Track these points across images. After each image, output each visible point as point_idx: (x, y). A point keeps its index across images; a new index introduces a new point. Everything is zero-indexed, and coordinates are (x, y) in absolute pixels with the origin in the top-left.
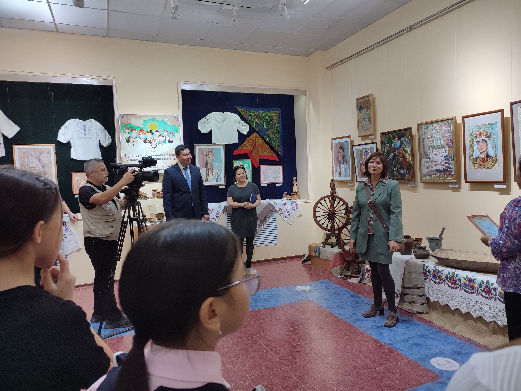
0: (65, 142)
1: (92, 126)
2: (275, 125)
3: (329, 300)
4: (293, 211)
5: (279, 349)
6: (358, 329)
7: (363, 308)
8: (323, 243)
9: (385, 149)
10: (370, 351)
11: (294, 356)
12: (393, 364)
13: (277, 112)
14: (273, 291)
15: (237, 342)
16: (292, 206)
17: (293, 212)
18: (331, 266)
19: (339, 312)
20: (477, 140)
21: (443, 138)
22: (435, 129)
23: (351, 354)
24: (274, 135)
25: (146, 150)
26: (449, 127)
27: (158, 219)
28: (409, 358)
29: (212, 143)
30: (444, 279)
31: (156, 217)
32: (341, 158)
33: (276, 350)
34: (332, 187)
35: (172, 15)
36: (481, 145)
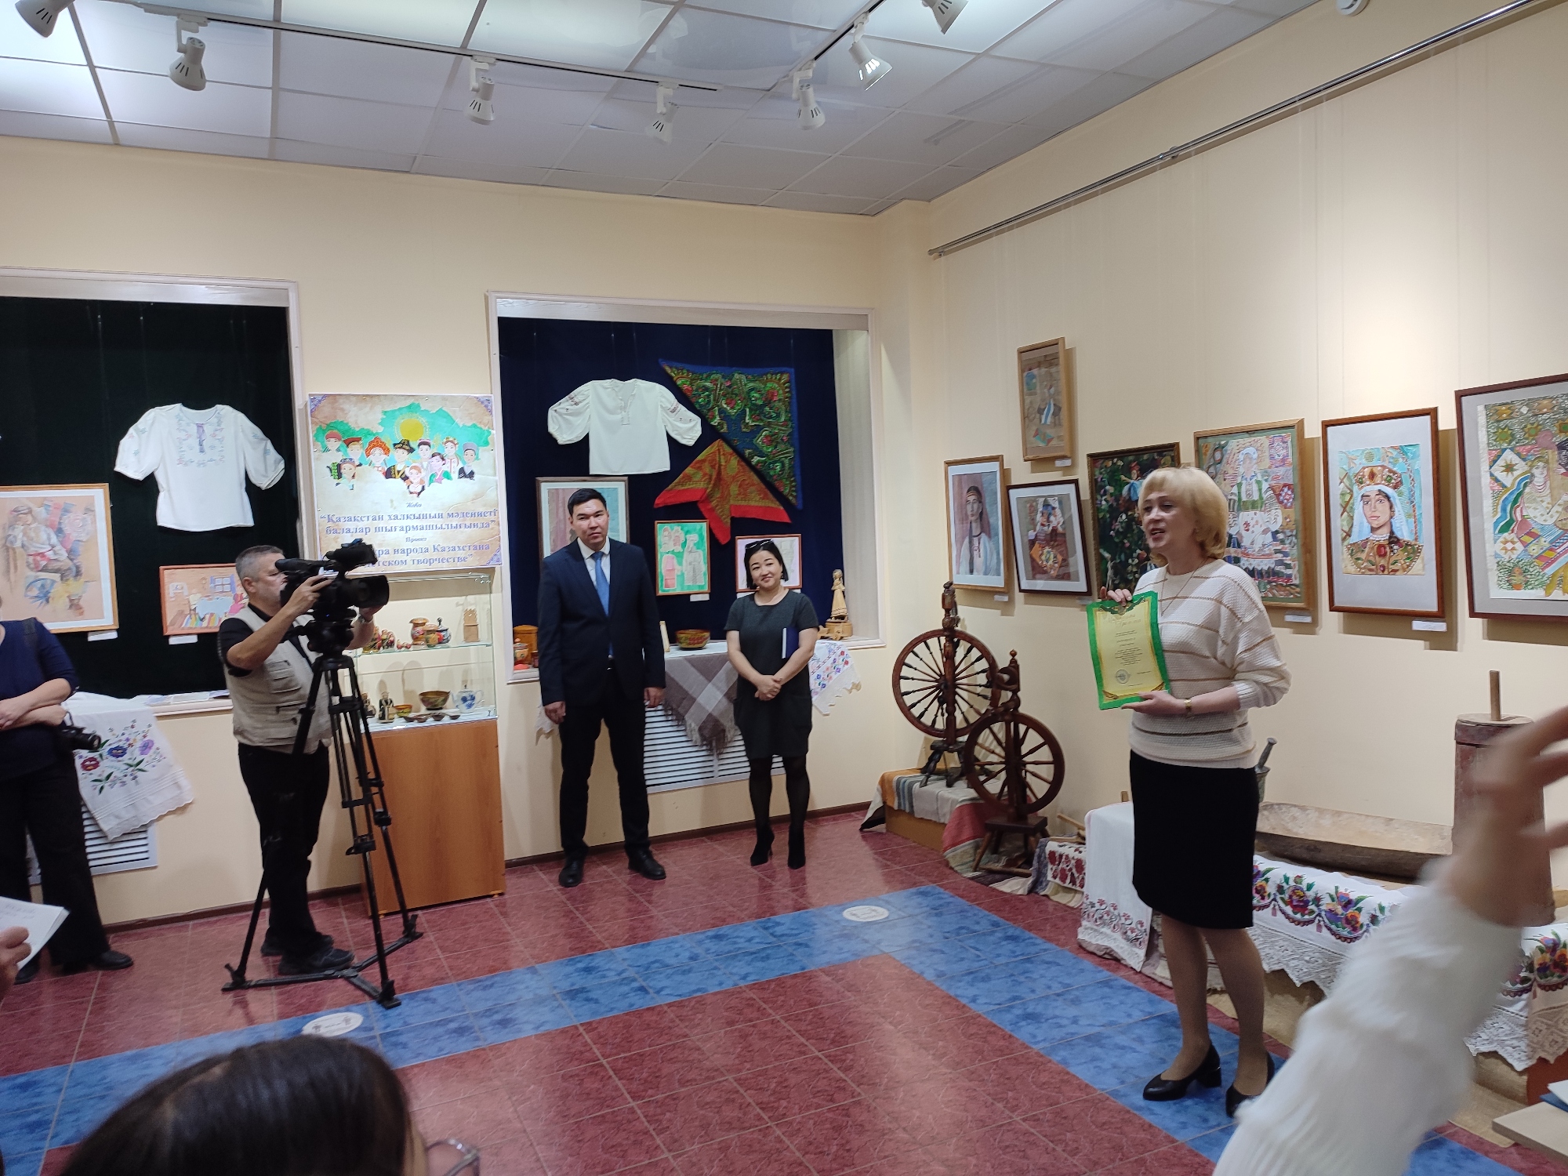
0: (140, 477)
1: (222, 426)
2: (778, 416)
3: (943, 952)
4: (833, 674)
5: (798, 1118)
6: (1030, 1048)
7: (1042, 976)
8: (923, 771)
9: (1104, 503)
10: (1065, 1118)
11: (844, 1142)
12: (1131, 1159)
13: (785, 377)
14: (778, 924)
15: (674, 1099)
16: (831, 660)
17: (835, 676)
18: (947, 842)
19: (972, 992)
20: (1363, 492)
21: (1266, 480)
22: (1245, 451)
23: (1008, 1131)
24: (776, 447)
25: (392, 501)
26: (1284, 449)
27: (428, 709)
28: (1177, 1137)
29: (591, 473)
30: (1272, 897)
31: (423, 701)
32: (973, 518)
33: (790, 1123)
34: (947, 607)
35: (474, 112)
36: (1375, 507)
